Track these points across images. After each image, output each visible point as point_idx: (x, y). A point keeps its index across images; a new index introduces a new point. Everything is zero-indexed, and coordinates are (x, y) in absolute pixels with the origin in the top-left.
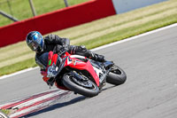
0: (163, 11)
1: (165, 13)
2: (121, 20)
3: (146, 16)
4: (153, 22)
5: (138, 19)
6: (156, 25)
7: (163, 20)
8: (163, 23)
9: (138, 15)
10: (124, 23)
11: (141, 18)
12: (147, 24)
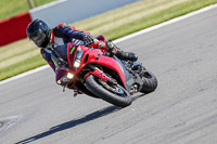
1: (100, 29)
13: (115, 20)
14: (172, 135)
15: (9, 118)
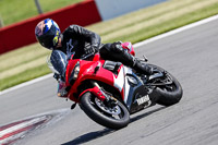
0: (159, 15)
1: (161, 17)
2: (108, 28)
3: (139, 22)
4: (147, 29)
5: (128, 26)
6: (150, 33)
7: (159, 26)
8: (159, 31)
9: (128, 21)
10: (112, 31)
11: (133, 24)
12: (139, 32)
13: (177, 9)
14: (208, 135)
15: (59, 111)
